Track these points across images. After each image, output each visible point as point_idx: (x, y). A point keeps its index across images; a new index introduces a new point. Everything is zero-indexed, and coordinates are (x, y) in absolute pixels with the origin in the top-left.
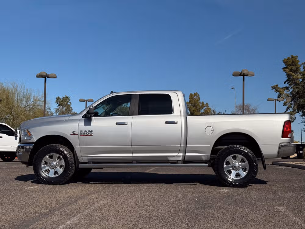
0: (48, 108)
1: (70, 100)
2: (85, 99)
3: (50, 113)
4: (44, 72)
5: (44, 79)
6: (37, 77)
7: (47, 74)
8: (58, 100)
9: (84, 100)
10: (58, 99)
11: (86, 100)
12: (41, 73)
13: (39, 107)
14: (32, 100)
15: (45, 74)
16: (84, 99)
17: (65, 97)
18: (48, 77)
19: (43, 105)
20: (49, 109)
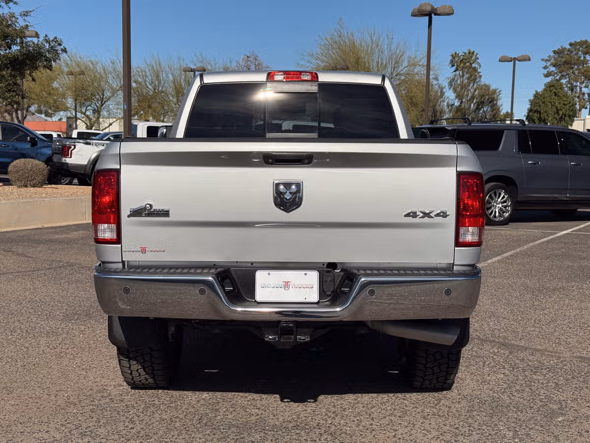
0: (434, 76)
1: (478, 58)
2: (513, 57)
3: (437, 86)
4: (426, 3)
5: (427, 18)
6: (413, 15)
7: (433, 7)
8: (454, 58)
9: (511, 58)
10: (454, 56)
11: (515, 58)
12: (421, 6)
13: (417, 77)
14: (405, 64)
15: (429, 8)
16: (510, 56)
17: (467, 52)
18: (435, 15)
19: (425, 72)
20: (436, 79)
